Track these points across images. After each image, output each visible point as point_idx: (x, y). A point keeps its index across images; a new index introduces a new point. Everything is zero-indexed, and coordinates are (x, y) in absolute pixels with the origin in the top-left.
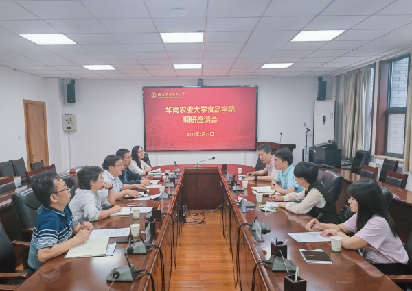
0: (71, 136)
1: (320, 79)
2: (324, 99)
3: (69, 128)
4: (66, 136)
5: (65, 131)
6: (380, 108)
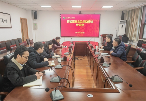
0: (36, 31)
1: (122, 12)
2: (123, 19)
3: (35, 28)
4: (34, 31)
5: (34, 29)
6: (142, 23)
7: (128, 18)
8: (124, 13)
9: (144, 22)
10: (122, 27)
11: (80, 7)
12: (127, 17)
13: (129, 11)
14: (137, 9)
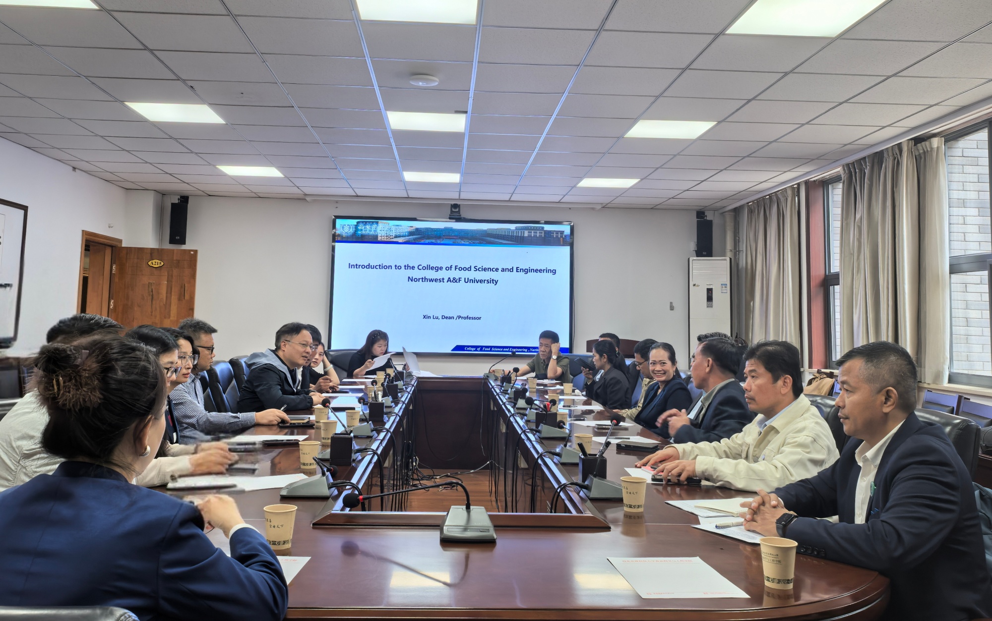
1: (700, 215)
2: (710, 254)
6: (813, 273)
7: (736, 251)
8: (710, 222)
9: (822, 272)
10: (710, 298)
11: (454, 178)
12: (729, 245)
13: (737, 211)
14: (775, 198)
